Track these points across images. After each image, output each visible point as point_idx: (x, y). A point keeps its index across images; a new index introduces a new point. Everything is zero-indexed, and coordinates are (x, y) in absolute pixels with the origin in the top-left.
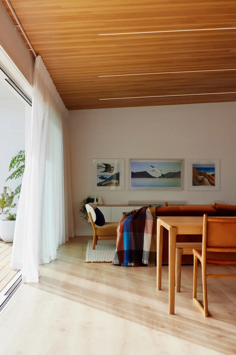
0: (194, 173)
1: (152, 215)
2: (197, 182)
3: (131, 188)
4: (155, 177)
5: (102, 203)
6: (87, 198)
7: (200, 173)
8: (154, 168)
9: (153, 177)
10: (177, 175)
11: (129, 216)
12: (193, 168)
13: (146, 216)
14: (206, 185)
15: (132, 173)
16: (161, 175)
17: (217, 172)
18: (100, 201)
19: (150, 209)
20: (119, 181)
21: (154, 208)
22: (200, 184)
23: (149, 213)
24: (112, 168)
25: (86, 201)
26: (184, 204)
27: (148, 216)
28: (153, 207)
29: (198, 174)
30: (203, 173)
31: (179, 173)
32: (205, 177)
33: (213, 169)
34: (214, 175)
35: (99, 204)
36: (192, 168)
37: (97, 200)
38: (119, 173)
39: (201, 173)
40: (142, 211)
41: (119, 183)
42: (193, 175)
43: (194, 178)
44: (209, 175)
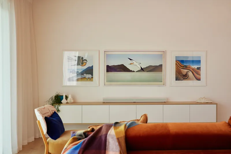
0: (177, 67)
1: (117, 144)
2: (180, 76)
3: (106, 83)
4: (134, 71)
5: (72, 101)
6: (55, 95)
7: (183, 67)
8: (132, 60)
9: (131, 71)
10: (158, 68)
11: (80, 139)
12: (177, 61)
13: (107, 144)
14: (190, 79)
15: (108, 66)
16: (141, 68)
17: (203, 65)
18: (70, 99)
19: (115, 129)
20: (92, 75)
21: (122, 128)
22: (184, 79)
23: (112, 138)
24: (85, 61)
25: (54, 98)
26: (166, 101)
27: (110, 145)
28: (121, 125)
29: (182, 68)
30: (188, 66)
31: (161, 66)
32: (190, 71)
33: (199, 62)
34: (199, 69)
35: (68, 102)
36: (175, 61)
37: (67, 97)
38: (93, 66)
39: (185, 66)
40: (100, 135)
41: (92, 77)
42: (176, 69)
43: (177, 72)
44: (194, 68)
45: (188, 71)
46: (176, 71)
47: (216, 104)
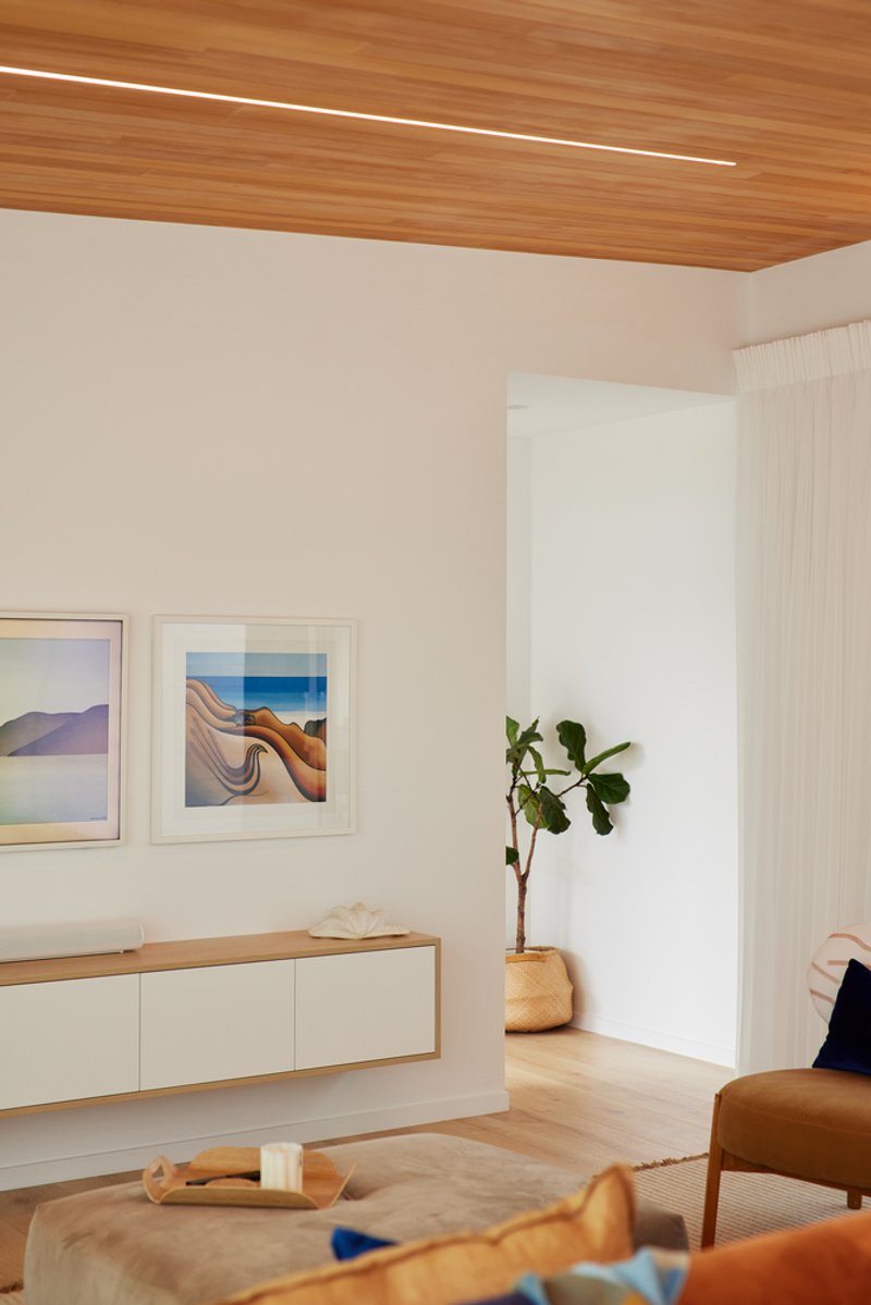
0: (194, 718)
7: (231, 719)
10: (82, 731)
12: (192, 683)
14: (270, 796)
17: (338, 708)
22: (236, 793)
29: (220, 723)
30: (257, 715)
31: (102, 711)
32: (267, 746)
34: (318, 728)
36: (184, 682)
39: (242, 712)
42: (191, 732)
43: (196, 752)
44: (293, 727)
45: (259, 747)
46: (190, 748)
47: (435, 943)
